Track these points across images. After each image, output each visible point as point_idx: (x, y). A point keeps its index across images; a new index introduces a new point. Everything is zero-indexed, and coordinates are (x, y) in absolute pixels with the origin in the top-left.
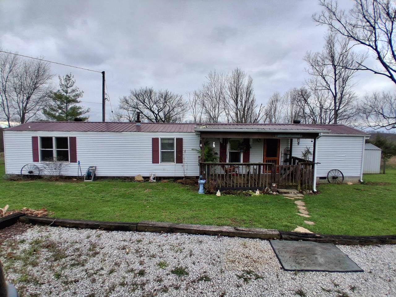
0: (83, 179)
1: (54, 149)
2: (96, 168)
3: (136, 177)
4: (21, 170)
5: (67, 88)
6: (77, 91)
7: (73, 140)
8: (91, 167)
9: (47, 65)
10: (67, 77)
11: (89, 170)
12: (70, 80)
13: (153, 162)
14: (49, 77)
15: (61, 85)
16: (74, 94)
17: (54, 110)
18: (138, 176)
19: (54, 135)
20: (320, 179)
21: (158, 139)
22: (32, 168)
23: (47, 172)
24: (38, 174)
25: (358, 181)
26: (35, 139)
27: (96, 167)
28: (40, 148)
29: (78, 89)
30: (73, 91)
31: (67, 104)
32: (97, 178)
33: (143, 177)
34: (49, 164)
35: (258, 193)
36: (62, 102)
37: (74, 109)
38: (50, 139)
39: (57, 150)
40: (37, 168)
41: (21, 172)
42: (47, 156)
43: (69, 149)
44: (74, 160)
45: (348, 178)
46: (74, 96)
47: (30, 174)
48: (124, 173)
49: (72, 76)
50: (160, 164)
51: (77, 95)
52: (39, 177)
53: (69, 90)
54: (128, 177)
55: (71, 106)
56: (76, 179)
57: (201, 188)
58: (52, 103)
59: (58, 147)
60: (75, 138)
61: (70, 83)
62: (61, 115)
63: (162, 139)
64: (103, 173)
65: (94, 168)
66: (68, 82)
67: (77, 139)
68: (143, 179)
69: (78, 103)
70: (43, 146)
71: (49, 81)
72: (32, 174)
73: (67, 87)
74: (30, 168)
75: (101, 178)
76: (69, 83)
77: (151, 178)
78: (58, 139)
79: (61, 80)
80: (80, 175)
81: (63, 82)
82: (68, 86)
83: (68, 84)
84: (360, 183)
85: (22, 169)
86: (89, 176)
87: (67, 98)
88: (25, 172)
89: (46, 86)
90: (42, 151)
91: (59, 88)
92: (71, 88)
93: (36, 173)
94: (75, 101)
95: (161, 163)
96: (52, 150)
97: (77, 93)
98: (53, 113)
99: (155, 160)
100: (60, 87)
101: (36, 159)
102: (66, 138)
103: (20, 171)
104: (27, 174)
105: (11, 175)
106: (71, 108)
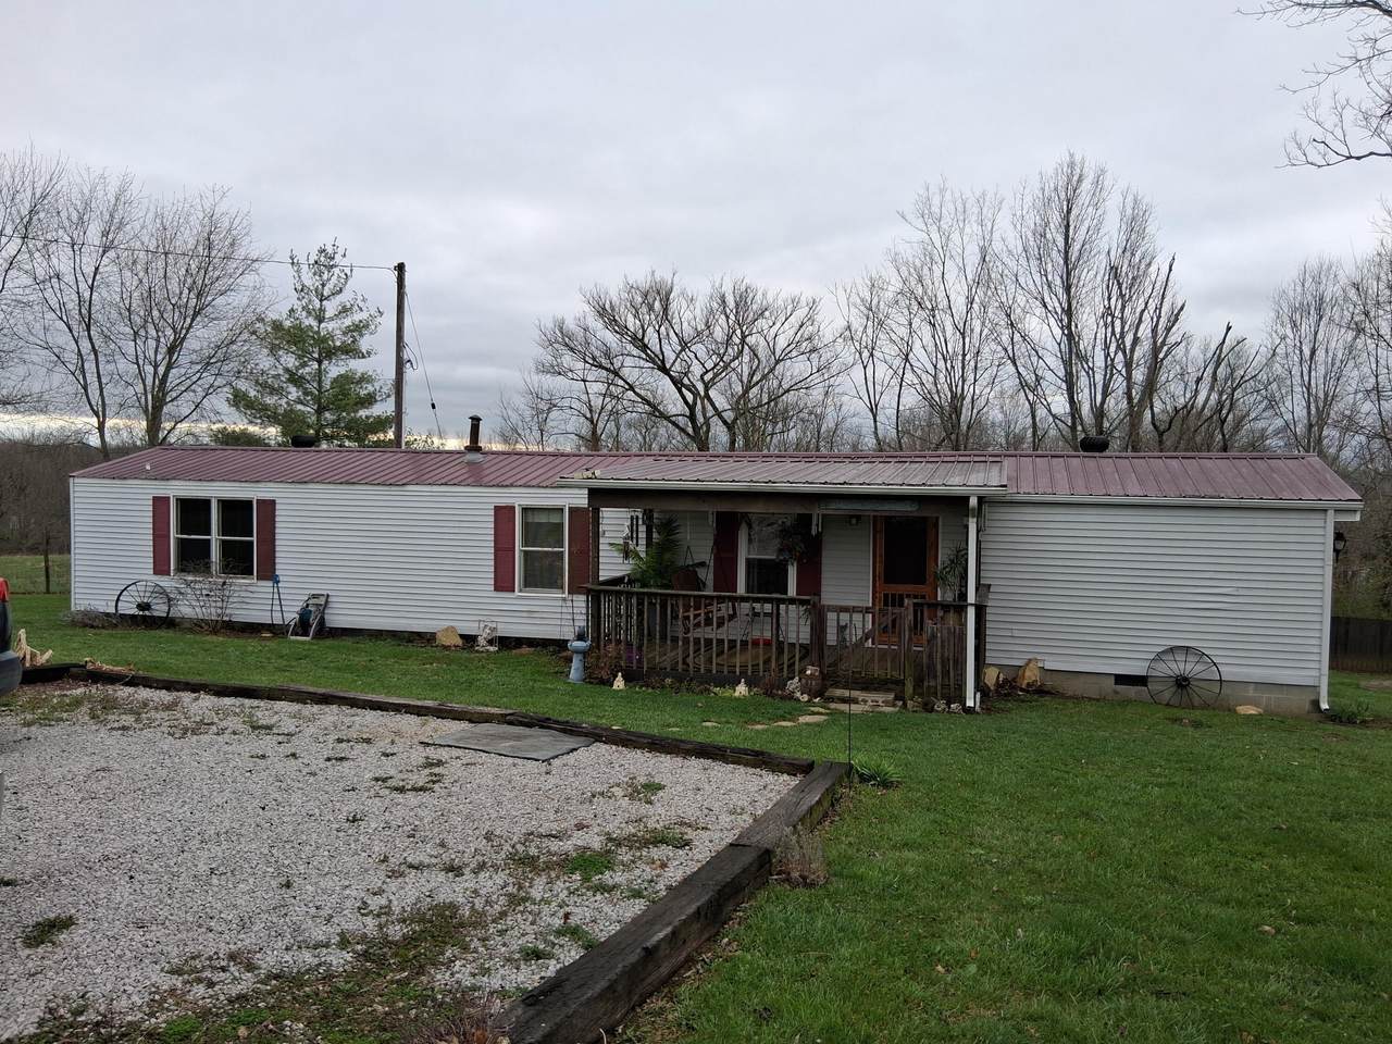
0: (288, 632)
1: (215, 537)
2: (327, 602)
3: (439, 635)
4: (118, 600)
5: (321, 301)
6: (361, 310)
7: (269, 506)
8: (315, 596)
9: (237, 222)
10: (322, 259)
11: (308, 605)
12: (332, 267)
13: (497, 589)
14: (250, 264)
15: (302, 290)
16: (348, 322)
17: (273, 391)
18: (447, 629)
19: (217, 491)
20: (1116, 683)
21: (512, 508)
22: (147, 594)
23: (186, 609)
24: (165, 615)
25: (1307, 706)
26: (160, 503)
27: (328, 596)
28: (173, 534)
29: (364, 300)
30: (345, 310)
31: (320, 362)
32: (326, 633)
33: (462, 636)
34: (196, 582)
35: (741, 689)
36: (303, 356)
37: (344, 381)
38: (205, 504)
39: (223, 542)
40: (163, 592)
41: (116, 606)
42: (193, 557)
43: (255, 539)
44: (269, 573)
45: (1255, 690)
46: (347, 331)
47: (141, 613)
48: (410, 621)
49: (341, 251)
50: (517, 593)
51: (358, 329)
52: (169, 623)
53: (331, 308)
54: (419, 634)
55: (334, 370)
56: (271, 632)
57: (576, 663)
58: (264, 361)
59: (224, 530)
60: (272, 503)
61: (334, 279)
62: (300, 407)
63: (525, 510)
64: (349, 618)
65: (322, 601)
66: (325, 277)
67: (277, 507)
68: (459, 642)
69: (364, 357)
70: (183, 529)
71: (249, 279)
72: (147, 613)
73: (322, 296)
74: (142, 594)
75: (342, 635)
76: (329, 279)
77: (481, 641)
78: (228, 506)
79: (298, 271)
80: (278, 621)
81: (309, 280)
82: (325, 294)
83: (323, 285)
84: (1315, 716)
85: (120, 595)
86: (303, 625)
87: (322, 341)
88: (128, 607)
89: (238, 299)
90: (181, 543)
91: (292, 300)
92: (339, 299)
93: (160, 609)
94: (351, 351)
95: (520, 591)
96: (209, 540)
97: (357, 317)
98: (270, 400)
99: (503, 583)
100: (298, 299)
101: (160, 568)
102: (248, 503)
103: (114, 604)
104: (135, 611)
105: (86, 613)
106: (335, 380)
